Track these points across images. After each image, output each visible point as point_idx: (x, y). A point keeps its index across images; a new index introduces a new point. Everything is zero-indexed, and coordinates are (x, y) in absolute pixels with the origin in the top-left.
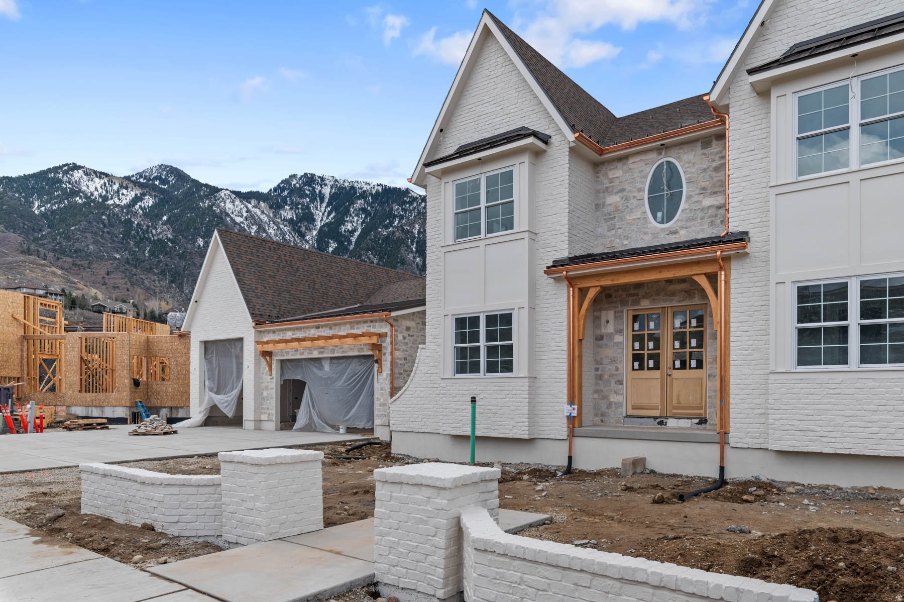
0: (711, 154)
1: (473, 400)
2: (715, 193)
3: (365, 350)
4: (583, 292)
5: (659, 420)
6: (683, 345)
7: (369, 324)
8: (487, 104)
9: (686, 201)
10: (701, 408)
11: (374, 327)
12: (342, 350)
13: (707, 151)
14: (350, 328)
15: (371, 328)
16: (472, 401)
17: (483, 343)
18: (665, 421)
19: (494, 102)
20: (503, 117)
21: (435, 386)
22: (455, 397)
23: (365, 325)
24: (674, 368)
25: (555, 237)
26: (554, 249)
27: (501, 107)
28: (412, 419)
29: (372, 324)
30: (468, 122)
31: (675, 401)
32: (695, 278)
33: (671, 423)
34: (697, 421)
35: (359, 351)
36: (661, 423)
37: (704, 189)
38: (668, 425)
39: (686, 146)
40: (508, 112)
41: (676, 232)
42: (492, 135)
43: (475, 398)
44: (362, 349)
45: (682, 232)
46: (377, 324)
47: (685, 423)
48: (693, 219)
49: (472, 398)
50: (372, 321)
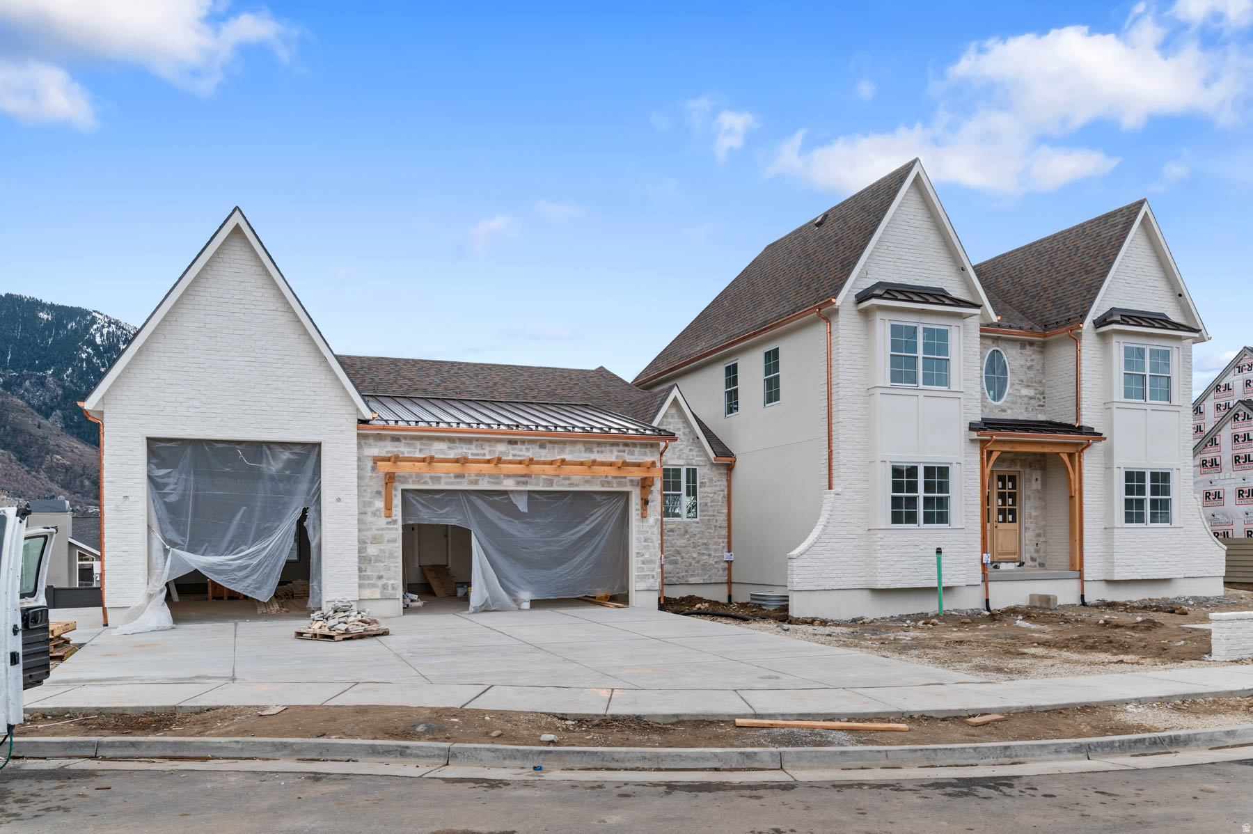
0: (1025, 354)
1: (939, 551)
2: (1028, 386)
3: (615, 485)
4: (990, 453)
5: (994, 565)
6: (1004, 503)
7: (621, 448)
8: (907, 250)
9: (1010, 387)
10: (1015, 554)
11: (632, 453)
12: (568, 482)
13: (1023, 351)
14: (584, 449)
15: (626, 454)
16: (937, 552)
17: (921, 494)
18: (998, 565)
19: (913, 251)
20: (923, 271)
21: (851, 536)
22: (893, 548)
23: (615, 449)
24: (999, 522)
25: (970, 401)
26: (969, 411)
27: (921, 260)
28: (824, 576)
29: (627, 449)
30: (886, 259)
31: (999, 549)
32: (1061, 455)
33: (1003, 566)
34: (1018, 564)
35: (603, 486)
36: (996, 567)
37: (1022, 381)
38: (1001, 568)
39: (1011, 343)
40: (928, 267)
41: (1004, 411)
42: (911, 284)
43: (940, 549)
44: (608, 482)
45: (1009, 412)
46: (637, 450)
47: (1011, 566)
48: (1014, 403)
49: (938, 549)
50: (626, 445)
